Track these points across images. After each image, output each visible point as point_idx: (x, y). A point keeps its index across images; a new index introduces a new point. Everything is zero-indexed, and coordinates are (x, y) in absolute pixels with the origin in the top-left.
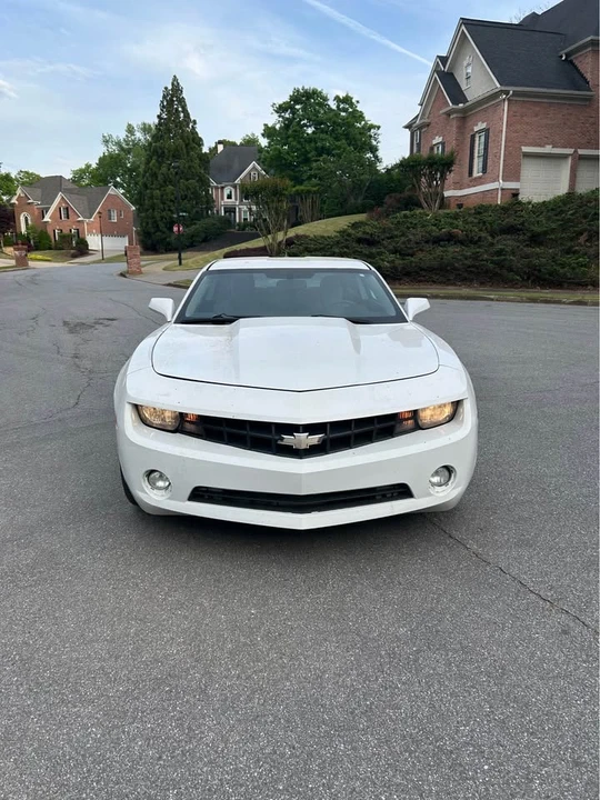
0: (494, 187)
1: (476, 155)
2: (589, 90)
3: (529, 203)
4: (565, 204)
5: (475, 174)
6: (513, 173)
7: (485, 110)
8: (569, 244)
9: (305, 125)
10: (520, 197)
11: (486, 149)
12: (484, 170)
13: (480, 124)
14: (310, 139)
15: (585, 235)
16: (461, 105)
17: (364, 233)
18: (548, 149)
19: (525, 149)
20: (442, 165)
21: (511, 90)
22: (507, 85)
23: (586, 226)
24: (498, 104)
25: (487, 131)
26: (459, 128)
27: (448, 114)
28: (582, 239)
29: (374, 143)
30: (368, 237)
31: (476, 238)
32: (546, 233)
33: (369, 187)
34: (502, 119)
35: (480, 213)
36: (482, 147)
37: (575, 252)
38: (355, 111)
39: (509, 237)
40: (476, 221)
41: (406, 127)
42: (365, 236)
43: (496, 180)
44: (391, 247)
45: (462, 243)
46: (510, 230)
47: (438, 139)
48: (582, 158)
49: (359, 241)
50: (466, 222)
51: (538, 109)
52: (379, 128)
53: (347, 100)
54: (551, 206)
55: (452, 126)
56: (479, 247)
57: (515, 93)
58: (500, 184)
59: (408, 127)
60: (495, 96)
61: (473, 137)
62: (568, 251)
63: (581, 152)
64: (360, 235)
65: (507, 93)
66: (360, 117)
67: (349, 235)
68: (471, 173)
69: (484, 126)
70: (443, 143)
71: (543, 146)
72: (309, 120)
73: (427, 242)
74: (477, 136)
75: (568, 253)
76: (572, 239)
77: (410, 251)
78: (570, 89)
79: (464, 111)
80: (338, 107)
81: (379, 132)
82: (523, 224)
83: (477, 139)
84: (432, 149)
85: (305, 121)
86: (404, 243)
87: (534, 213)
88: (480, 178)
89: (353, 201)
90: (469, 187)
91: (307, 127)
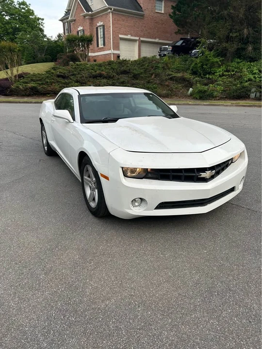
0: (109, 52)
1: (99, 37)
2: (142, 11)
3: (129, 61)
4: (144, 62)
5: (100, 46)
6: (116, 47)
7: (102, 16)
8: (148, 79)
9: (4, 15)
10: (121, 58)
11: (104, 34)
12: (104, 44)
13: (100, 22)
14: (8, 23)
15: (154, 75)
16: (90, 12)
17: (60, 72)
18: (129, 37)
19: (121, 36)
20: (87, 41)
21: (113, 8)
22: (110, 5)
23: (153, 71)
24: (107, 14)
25: (103, 26)
26: (90, 23)
27: (85, 16)
28: (153, 76)
29: (41, 27)
30: (62, 74)
31: (112, 76)
32: (139, 74)
33: (47, 49)
34: (110, 21)
35: (110, 64)
36: (102, 33)
37: (152, 82)
38: (29, 10)
39: (125, 75)
40: (110, 68)
41: (60, 20)
42: (61, 74)
43: (110, 49)
44: (75, 80)
45: (106, 78)
46: (125, 72)
47: (80, 28)
48: (143, 42)
49: (59, 76)
50: (105, 68)
51: (124, 18)
52: (43, 19)
53: (23, 3)
54: (138, 63)
55: (87, 22)
56: (114, 80)
57: (114, 10)
58: (111, 51)
59: (61, 20)
60: (106, 10)
61: (97, 28)
62: (149, 82)
63: (142, 39)
64: (58, 73)
65: (111, 9)
66: (32, 13)
67: (53, 73)
68: (98, 46)
69: (102, 23)
70: (83, 30)
71: (127, 35)
72: (6, 12)
73: (90, 77)
74: (99, 28)
75: (149, 83)
76: (148, 77)
77: (84, 81)
78: (135, 10)
79: (92, 15)
80: (20, 7)
81: (43, 22)
82: (130, 70)
83: (99, 29)
84: (78, 32)
85: (4, 13)
86: (80, 78)
87: (133, 65)
88: (103, 48)
89: (40, 56)
90: (98, 52)
91: (6, 16)
